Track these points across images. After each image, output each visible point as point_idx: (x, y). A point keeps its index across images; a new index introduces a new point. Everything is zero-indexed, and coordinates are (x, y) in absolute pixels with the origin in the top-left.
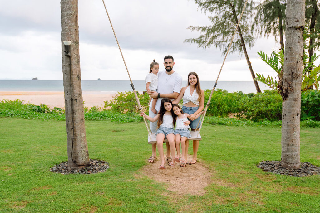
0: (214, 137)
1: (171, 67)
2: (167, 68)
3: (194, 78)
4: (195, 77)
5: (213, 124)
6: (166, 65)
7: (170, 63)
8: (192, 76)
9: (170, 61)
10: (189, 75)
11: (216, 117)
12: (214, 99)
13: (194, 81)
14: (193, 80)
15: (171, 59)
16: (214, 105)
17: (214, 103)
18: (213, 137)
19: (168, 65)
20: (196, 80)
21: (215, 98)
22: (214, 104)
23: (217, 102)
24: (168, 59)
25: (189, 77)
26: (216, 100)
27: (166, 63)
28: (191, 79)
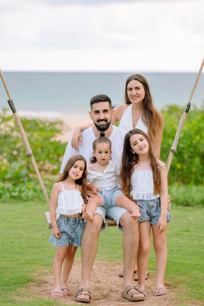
0: (188, 231)
1: (109, 121)
2: (98, 124)
3: (137, 88)
4: (140, 85)
5: (187, 205)
6: (96, 117)
7: (105, 111)
8: (134, 83)
9: (106, 108)
10: (128, 82)
11: (194, 188)
12: (190, 136)
13: (138, 96)
14: (134, 92)
15: (107, 103)
16: (192, 152)
17: (190, 146)
18: (185, 233)
19: (102, 116)
20: (142, 92)
21: (193, 132)
22: (192, 150)
23: (198, 143)
24: (101, 104)
25: (128, 87)
26: (198, 138)
27: (97, 112)
28: (131, 89)
